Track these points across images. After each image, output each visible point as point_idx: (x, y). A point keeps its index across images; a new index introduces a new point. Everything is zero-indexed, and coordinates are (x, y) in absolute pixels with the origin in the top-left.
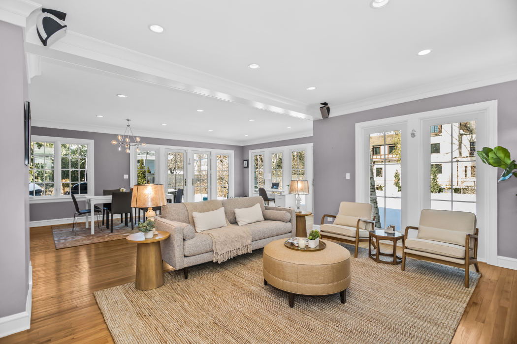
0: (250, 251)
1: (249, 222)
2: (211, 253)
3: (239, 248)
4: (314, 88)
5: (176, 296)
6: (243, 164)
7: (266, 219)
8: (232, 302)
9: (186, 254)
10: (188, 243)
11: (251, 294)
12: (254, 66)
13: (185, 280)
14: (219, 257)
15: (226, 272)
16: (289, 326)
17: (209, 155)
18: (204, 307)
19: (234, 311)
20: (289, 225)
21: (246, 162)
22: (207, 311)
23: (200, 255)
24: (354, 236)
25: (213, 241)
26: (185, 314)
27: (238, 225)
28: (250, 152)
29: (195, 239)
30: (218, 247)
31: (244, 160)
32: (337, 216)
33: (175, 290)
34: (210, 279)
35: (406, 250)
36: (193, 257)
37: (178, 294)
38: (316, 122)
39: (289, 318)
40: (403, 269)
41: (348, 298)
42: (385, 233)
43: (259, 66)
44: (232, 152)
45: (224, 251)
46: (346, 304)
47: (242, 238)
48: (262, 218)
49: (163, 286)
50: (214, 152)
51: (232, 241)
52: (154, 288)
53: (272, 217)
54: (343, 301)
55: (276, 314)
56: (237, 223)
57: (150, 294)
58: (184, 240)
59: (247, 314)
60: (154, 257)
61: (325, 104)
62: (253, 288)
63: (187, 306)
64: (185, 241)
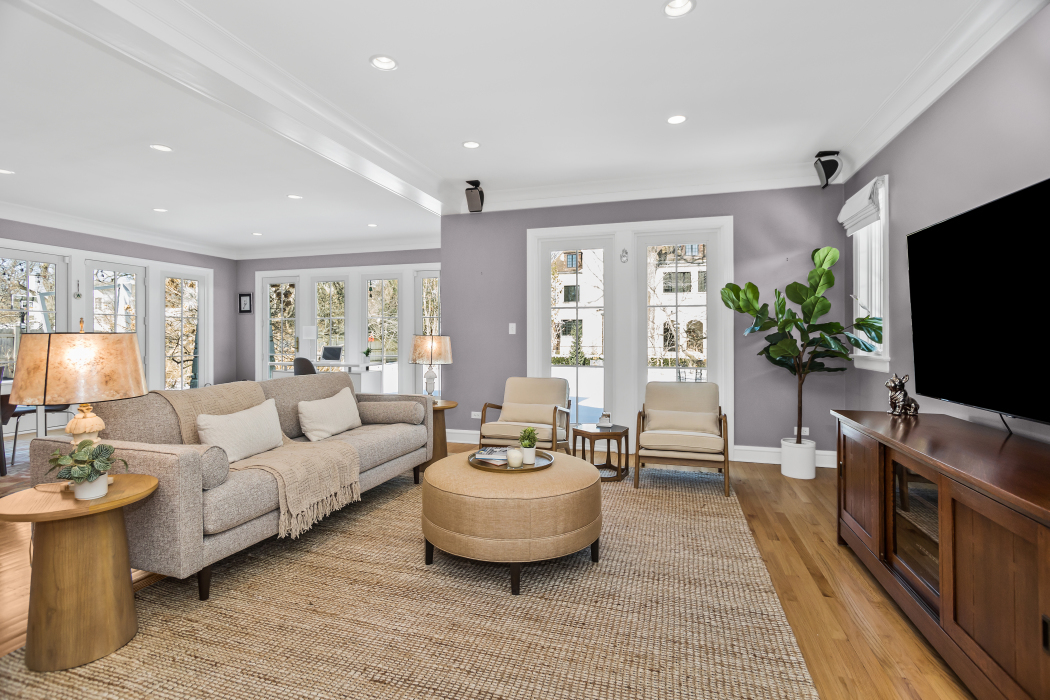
0: (357, 497)
1: (334, 431)
2: (272, 516)
3: (336, 494)
4: (477, 145)
5: (205, 651)
6: (240, 304)
7: (366, 421)
8: (378, 620)
9: (211, 528)
10: (215, 496)
11: (408, 592)
12: (384, 64)
13: (205, 603)
14: (294, 521)
15: (309, 558)
16: (539, 632)
17: (141, 275)
18: (314, 653)
19: (400, 639)
20: (422, 429)
21: (245, 300)
22: (333, 661)
23: (245, 527)
24: (550, 438)
25: (280, 484)
26: (271, 688)
27: (309, 440)
28: (259, 275)
29: (230, 483)
30: (291, 497)
31: (241, 295)
32: (504, 405)
33: (192, 635)
34: (280, 582)
35: (642, 452)
36: (227, 535)
37: (208, 643)
38: (449, 220)
39: (527, 617)
40: (636, 486)
41: (602, 552)
42: (598, 427)
43: (397, 64)
44: (208, 273)
45: (305, 506)
46: (600, 561)
47: (342, 468)
48: (358, 421)
49: (139, 637)
50: (157, 267)
51: (321, 478)
52: (113, 648)
53: (381, 418)
54: (595, 558)
55: (494, 615)
56: (303, 435)
57: (109, 672)
58: (204, 490)
59: (436, 636)
60: (110, 553)
61: (476, 184)
62: (404, 577)
63: (263, 667)
64: (206, 494)
